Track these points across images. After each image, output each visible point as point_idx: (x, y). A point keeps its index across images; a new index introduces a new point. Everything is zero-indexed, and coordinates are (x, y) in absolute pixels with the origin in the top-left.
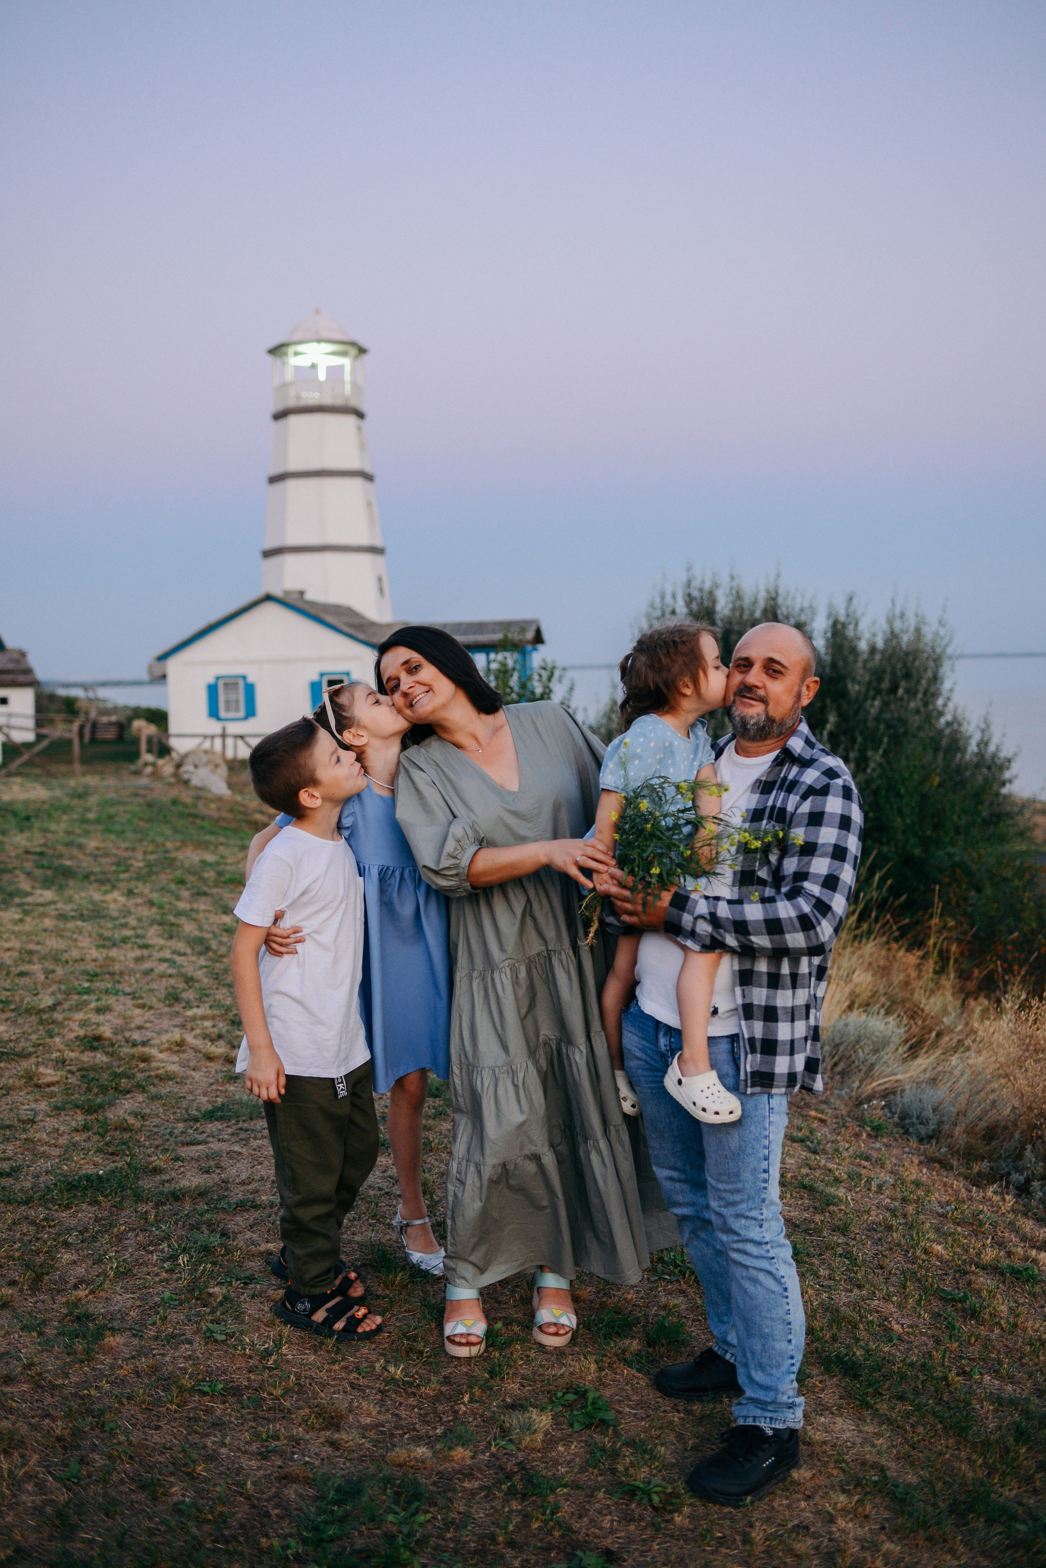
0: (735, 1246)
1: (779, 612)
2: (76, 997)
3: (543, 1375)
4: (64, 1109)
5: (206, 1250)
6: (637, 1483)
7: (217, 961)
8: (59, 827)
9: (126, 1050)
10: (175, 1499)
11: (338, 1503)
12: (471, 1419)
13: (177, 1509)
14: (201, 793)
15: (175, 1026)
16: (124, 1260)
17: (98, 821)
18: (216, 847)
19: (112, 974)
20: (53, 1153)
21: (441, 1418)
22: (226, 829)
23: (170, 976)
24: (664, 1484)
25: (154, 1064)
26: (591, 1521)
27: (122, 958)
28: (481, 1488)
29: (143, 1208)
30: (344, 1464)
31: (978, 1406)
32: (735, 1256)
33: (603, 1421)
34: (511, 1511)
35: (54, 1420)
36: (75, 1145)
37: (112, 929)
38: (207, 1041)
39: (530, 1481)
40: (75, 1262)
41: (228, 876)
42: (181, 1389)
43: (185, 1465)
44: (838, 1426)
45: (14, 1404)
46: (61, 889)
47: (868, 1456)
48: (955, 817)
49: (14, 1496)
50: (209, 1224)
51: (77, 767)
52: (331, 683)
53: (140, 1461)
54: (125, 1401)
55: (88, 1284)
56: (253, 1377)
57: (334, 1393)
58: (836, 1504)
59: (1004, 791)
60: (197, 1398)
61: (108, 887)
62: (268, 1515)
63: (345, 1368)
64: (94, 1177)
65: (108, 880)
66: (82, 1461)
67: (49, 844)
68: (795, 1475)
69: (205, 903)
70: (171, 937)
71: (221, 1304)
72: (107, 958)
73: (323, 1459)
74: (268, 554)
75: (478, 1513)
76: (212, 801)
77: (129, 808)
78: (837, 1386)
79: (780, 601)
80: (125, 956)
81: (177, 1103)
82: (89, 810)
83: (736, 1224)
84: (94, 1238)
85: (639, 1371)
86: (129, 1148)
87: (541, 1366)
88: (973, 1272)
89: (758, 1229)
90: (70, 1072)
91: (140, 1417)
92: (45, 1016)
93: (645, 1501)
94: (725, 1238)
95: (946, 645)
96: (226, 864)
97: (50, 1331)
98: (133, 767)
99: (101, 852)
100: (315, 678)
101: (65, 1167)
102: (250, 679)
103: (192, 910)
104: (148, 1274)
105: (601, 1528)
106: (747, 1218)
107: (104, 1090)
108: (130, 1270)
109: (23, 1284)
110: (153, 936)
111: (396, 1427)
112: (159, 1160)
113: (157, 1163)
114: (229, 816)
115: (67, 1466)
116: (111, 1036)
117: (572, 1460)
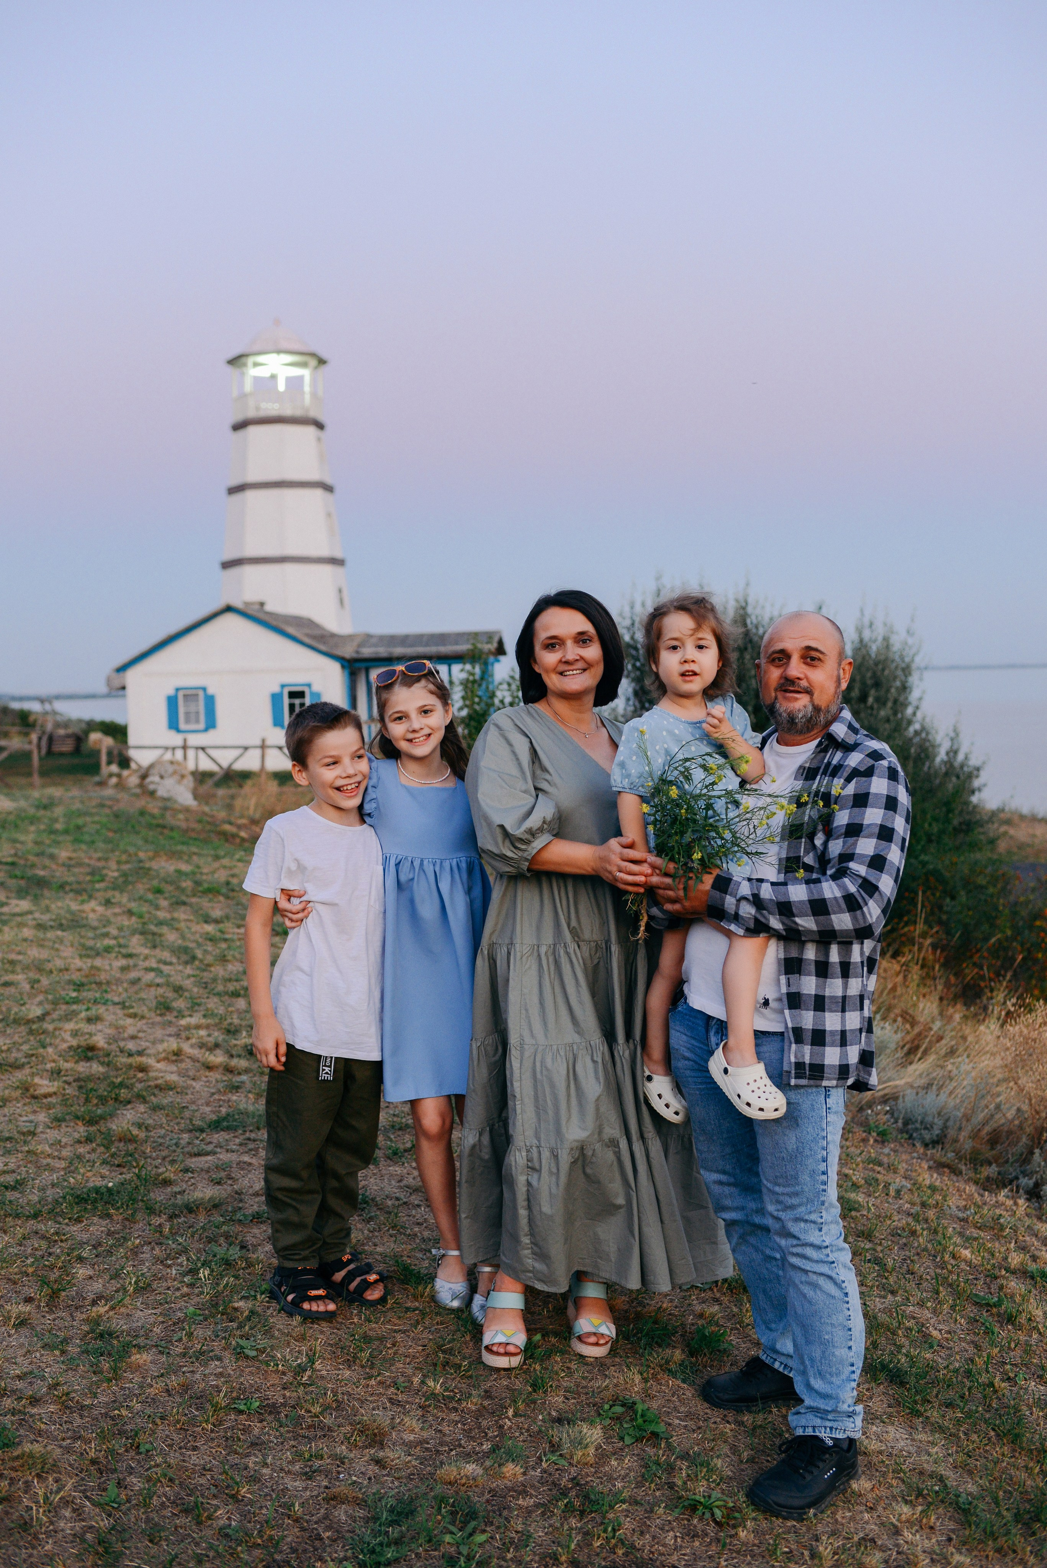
0: (795, 1250)
1: (748, 621)
2: (64, 1007)
3: (586, 1387)
4: (64, 1120)
5: (228, 1263)
6: (697, 1498)
7: (204, 970)
8: (28, 837)
9: (123, 1060)
10: (221, 1523)
11: (392, 1523)
12: (517, 1434)
13: (223, 1534)
14: (169, 804)
15: (170, 1035)
16: (142, 1274)
17: (66, 832)
18: (190, 857)
19: (99, 984)
20: (58, 1165)
21: (486, 1434)
22: (195, 839)
23: (158, 985)
24: (725, 1498)
25: (152, 1074)
26: (654, 1537)
27: (107, 968)
28: (537, 1506)
29: (156, 1221)
30: (393, 1482)
31: (1027, 1413)
32: (794, 1260)
33: (655, 1435)
34: (571, 1529)
35: (88, 1442)
36: (79, 1157)
37: (94, 939)
38: (203, 1051)
39: (586, 1497)
40: (91, 1278)
41: (206, 885)
42: (216, 1408)
43: (228, 1487)
44: (892, 1435)
45: (43, 1426)
46: (36, 898)
47: (925, 1465)
48: (926, 826)
49: (52, 1523)
50: (227, 1236)
51: (36, 779)
52: (293, 695)
53: (181, 1484)
54: (158, 1421)
55: (107, 1300)
56: (288, 1394)
57: (374, 1409)
58: (900, 1515)
59: (974, 799)
60: (233, 1417)
61: (85, 897)
62: (319, 1538)
63: (381, 1383)
64: (104, 1190)
65: (85, 890)
66: (119, 1484)
67: (20, 854)
68: (855, 1485)
69: (184, 913)
70: (155, 947)
71: (249, 1318)
72: (92, 967)
73: (370, 1479)
74: (227, 565)
75: (537, 1532)
76: (180, 811)
77: (96, 818)
78: (884, 1393)
79: (749, 610)
80: (111, 965)
81: (180, 1113)
82: (56, 820)
83: (794, 1228)
84: (110, 1253)
85: (684, 1381)
86: (136, 1160)
87: (584, 1378)
88: (1003, 1277)
89: (817, 1233)
90: (66, 1082)
91: (175, 1436)
92: (34, 1027)
93: (708, 1515)
94: (783, 1242)
95: (914, 655)
96: (201, 873)
97: (73, 1349)
98: (97, 779)
99: (73, 862)
100: (276, 689)
101: (72, 1180)
102: (210, 691)
103: (173, 919)
104: (168, 1289)
105: (665, 1545)
106: (806, 1221)
107: (103, 1100)
108: (149, 1285)
109: (40, 1300)
110: (136, 944)
111: (441, 1444)
112: (169, 1172)
113: (167, 1174)
114: (199, 827)
115: (105, 1490)
116: (106, 1046)
117: (627, 1474)
